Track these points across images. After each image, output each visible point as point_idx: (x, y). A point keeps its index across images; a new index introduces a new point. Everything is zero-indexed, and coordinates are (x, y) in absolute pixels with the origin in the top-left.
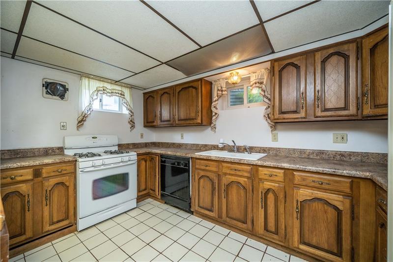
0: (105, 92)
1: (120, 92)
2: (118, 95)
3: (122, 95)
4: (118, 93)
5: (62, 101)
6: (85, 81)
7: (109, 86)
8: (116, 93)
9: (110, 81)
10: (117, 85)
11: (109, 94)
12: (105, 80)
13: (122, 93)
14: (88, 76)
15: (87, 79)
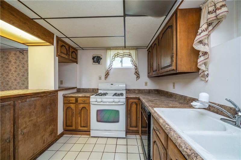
0: (118, 56)
1: (128, 54)
2: (127, 56)
3: (130, 55)
4: (127, 55)
5: (99, 65)
6: (109, 52)
7: (121, 52)
8: (125, 55)
9: (122, 48)
10: (127, 49)
11: (121, 57)
12: (119, 48)
13: (130, 54)
14: (110, 48)
15: (109, 50)
